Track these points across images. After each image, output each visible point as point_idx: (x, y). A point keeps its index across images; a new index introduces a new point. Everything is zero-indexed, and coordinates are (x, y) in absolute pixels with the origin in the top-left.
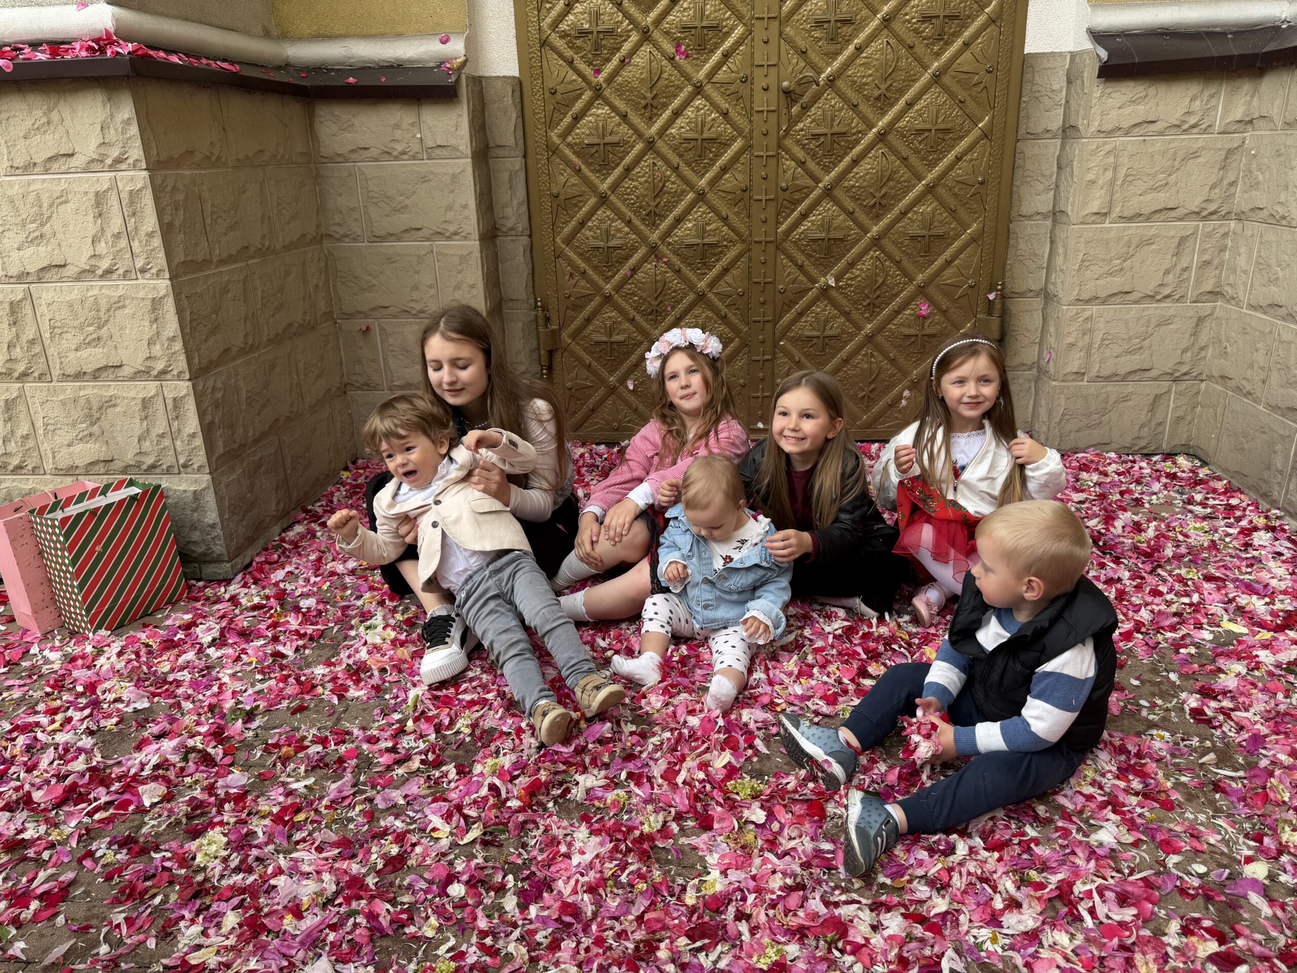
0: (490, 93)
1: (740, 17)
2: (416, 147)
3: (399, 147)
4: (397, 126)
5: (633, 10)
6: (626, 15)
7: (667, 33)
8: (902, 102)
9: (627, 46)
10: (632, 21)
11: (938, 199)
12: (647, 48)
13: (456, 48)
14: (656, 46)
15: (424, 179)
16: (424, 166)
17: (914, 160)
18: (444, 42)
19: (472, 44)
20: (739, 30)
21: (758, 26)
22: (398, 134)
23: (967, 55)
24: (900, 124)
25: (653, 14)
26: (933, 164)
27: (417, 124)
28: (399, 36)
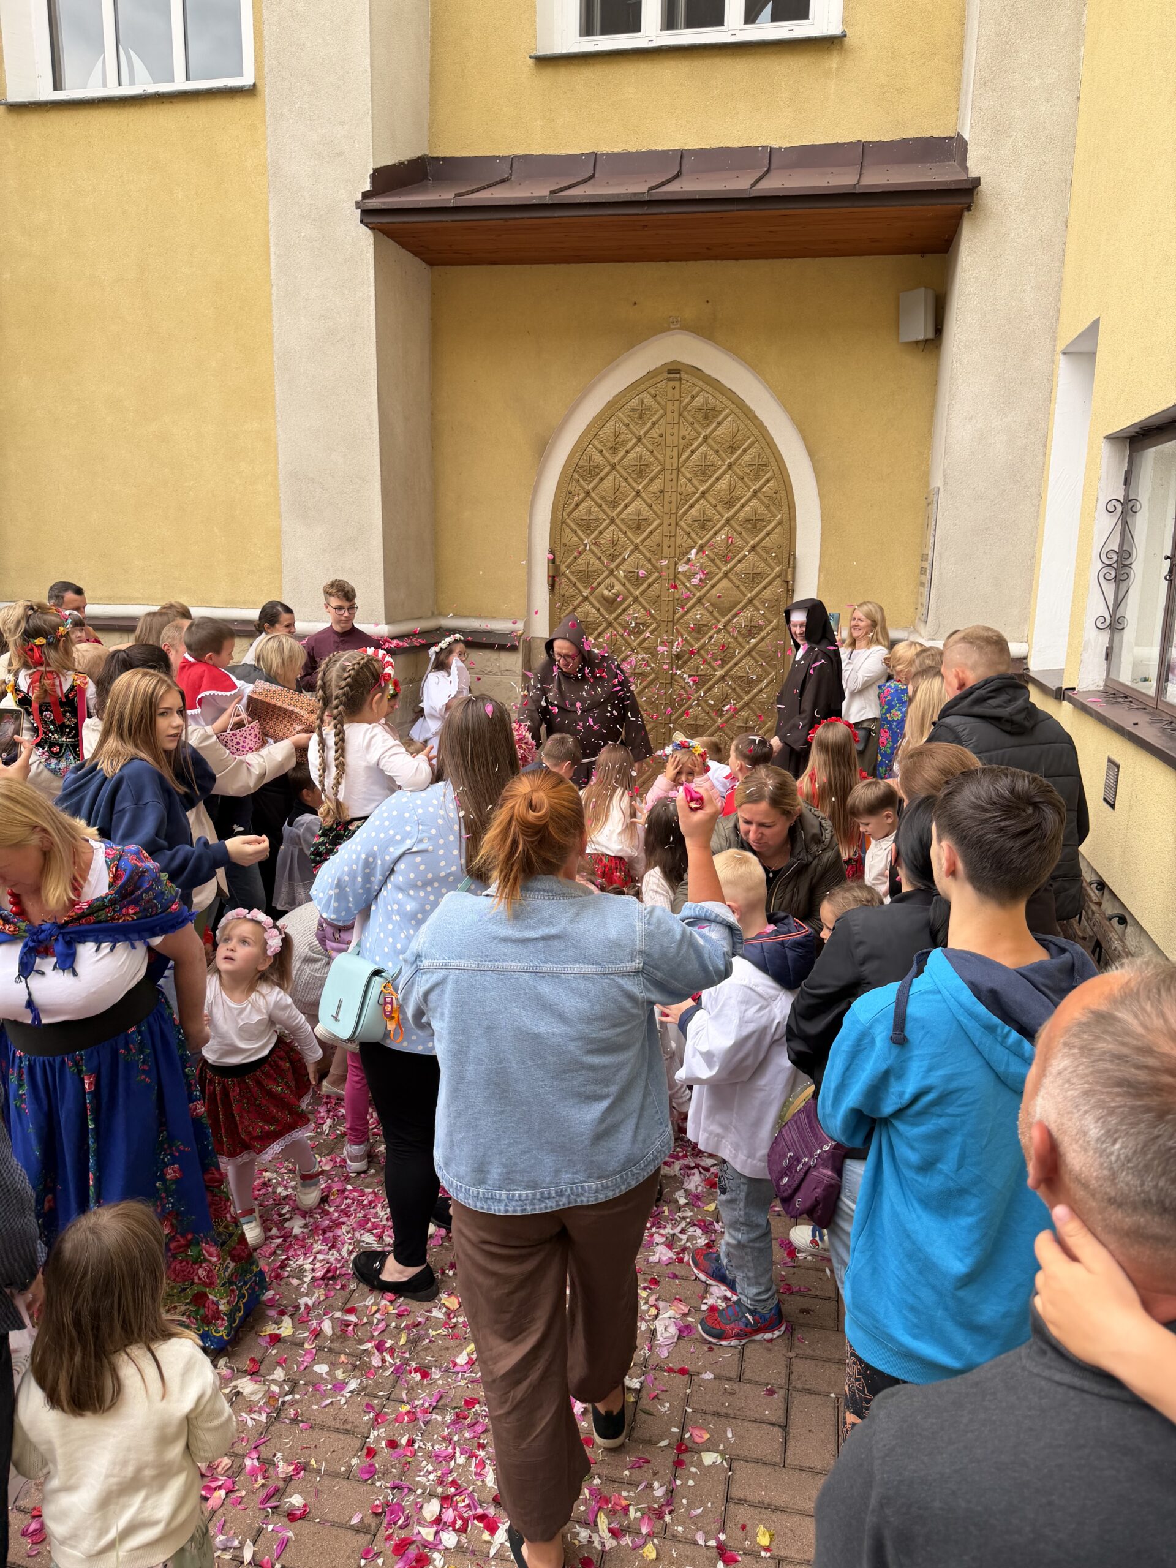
0: (534, 645)
1: (655, 619)
2: (496, 670)
3: (488, 669)
4: (488, 660)
5: (604, 613)
6: (601, 614)
7: (620, 624)
8: (732, 663)
9: (601, 628)
10: (604, 617)
11: (751, 709)
12: (610, 630)
13: (520, 626)
14: (615, 629)
15: (498, 684)
16: (498, 679)
17: (738, 689)
18: (514, 623)
19: (527, 625)
20: (654, 625)
21: (663, 625)
22: (489, 664)
23: (763, 644)
24: (732, 672)
25: (614, 615)
26: (747, 693)
27: (498, 660)
28: (493, 618)
